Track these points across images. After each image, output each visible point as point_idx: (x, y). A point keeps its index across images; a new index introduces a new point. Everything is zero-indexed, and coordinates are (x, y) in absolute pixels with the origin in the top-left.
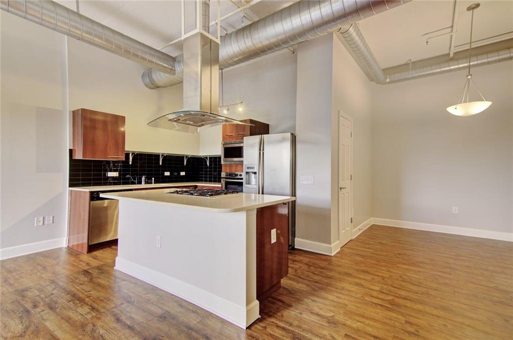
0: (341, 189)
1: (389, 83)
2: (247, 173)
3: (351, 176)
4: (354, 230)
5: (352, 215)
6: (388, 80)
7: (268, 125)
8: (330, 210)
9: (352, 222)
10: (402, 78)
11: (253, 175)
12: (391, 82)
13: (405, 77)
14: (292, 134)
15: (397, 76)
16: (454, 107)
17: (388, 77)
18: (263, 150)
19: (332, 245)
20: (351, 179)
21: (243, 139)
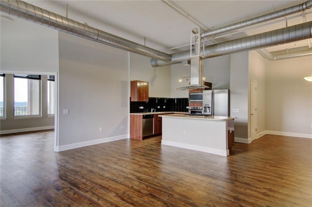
0: (252, 114)
1: (276, 60)
2: (205, 107)
3: (256, 109)
4: (257, 135)
5: (257, 127)
6: (275, 59)
7: (211, 84)
8: (247, 124)
9: (256, 131)
10: (283, 58)
11: (208, 108)
12: (277, 60)
13: (284, 57)
14: (228, 90)
15: (280, 57)
16: (307, 78)
17: (275, 57)
18: (214, 97)
19: (249, 139)
20: (256, 110)
21: (202, 91)
